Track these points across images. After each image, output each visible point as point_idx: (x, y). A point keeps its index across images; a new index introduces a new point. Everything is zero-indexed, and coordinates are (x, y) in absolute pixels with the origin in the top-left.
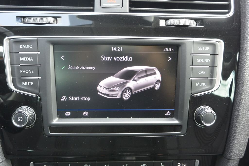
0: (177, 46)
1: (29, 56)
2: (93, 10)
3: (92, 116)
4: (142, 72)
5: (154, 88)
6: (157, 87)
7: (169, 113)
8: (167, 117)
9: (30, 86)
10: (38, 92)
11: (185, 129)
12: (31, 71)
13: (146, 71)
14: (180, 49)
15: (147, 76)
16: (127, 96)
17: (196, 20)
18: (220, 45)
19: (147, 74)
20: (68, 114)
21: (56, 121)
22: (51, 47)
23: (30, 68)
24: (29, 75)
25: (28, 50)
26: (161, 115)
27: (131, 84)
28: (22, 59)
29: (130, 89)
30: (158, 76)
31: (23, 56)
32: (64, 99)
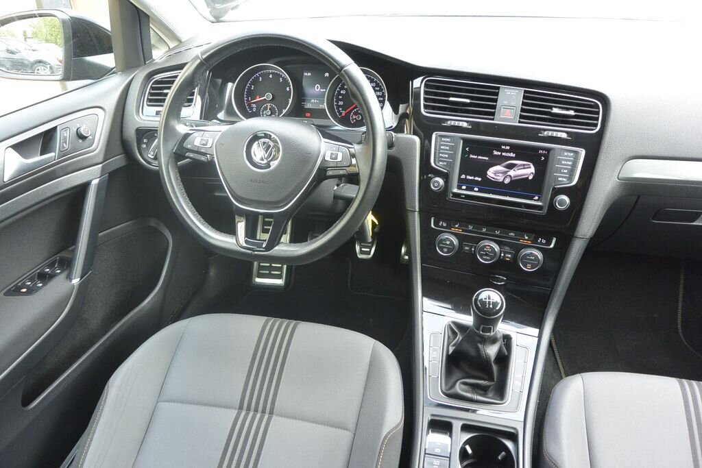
0: (548, 150)
1: (447, 146)
2: (493, 119)
3: (480, 191)
4: (521, 165)
5: (528, 178)
6: (531, 178)
7: (536, 198)
8: (535, 200)
9: (444, 165)
10: (448, 169)
11: (545, 210)
12: (447, 156)
13: (524, 165)
14: (551, 152)
15: (524, 168)
16: (507, 181)
17: (567, 133)
18: (583, 153)
19: (524, 167)
20: (464, 187)
21: (455, 190)
22: (462, 141)
23: (446, 154)
24: (445, 158)
25: (447, 142)
26: (531, 198)
27: (512, 173)
28: (442, 147)
29: (510, 176)
30: (532, 170)
31: (442, 145)
32: (463, 176)
